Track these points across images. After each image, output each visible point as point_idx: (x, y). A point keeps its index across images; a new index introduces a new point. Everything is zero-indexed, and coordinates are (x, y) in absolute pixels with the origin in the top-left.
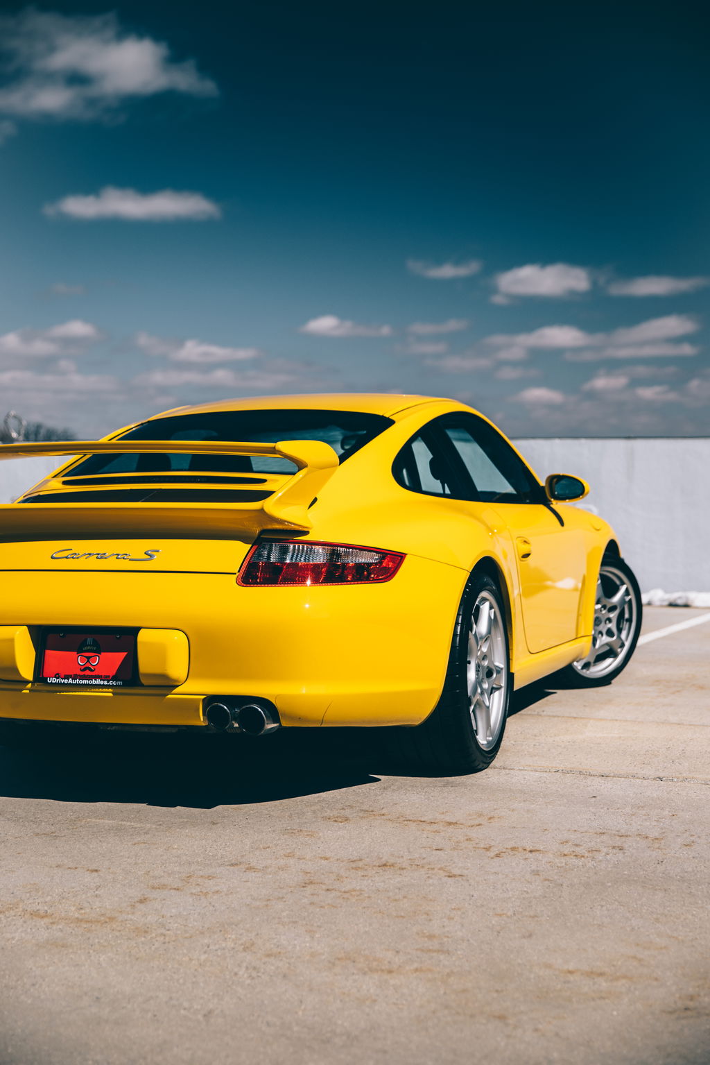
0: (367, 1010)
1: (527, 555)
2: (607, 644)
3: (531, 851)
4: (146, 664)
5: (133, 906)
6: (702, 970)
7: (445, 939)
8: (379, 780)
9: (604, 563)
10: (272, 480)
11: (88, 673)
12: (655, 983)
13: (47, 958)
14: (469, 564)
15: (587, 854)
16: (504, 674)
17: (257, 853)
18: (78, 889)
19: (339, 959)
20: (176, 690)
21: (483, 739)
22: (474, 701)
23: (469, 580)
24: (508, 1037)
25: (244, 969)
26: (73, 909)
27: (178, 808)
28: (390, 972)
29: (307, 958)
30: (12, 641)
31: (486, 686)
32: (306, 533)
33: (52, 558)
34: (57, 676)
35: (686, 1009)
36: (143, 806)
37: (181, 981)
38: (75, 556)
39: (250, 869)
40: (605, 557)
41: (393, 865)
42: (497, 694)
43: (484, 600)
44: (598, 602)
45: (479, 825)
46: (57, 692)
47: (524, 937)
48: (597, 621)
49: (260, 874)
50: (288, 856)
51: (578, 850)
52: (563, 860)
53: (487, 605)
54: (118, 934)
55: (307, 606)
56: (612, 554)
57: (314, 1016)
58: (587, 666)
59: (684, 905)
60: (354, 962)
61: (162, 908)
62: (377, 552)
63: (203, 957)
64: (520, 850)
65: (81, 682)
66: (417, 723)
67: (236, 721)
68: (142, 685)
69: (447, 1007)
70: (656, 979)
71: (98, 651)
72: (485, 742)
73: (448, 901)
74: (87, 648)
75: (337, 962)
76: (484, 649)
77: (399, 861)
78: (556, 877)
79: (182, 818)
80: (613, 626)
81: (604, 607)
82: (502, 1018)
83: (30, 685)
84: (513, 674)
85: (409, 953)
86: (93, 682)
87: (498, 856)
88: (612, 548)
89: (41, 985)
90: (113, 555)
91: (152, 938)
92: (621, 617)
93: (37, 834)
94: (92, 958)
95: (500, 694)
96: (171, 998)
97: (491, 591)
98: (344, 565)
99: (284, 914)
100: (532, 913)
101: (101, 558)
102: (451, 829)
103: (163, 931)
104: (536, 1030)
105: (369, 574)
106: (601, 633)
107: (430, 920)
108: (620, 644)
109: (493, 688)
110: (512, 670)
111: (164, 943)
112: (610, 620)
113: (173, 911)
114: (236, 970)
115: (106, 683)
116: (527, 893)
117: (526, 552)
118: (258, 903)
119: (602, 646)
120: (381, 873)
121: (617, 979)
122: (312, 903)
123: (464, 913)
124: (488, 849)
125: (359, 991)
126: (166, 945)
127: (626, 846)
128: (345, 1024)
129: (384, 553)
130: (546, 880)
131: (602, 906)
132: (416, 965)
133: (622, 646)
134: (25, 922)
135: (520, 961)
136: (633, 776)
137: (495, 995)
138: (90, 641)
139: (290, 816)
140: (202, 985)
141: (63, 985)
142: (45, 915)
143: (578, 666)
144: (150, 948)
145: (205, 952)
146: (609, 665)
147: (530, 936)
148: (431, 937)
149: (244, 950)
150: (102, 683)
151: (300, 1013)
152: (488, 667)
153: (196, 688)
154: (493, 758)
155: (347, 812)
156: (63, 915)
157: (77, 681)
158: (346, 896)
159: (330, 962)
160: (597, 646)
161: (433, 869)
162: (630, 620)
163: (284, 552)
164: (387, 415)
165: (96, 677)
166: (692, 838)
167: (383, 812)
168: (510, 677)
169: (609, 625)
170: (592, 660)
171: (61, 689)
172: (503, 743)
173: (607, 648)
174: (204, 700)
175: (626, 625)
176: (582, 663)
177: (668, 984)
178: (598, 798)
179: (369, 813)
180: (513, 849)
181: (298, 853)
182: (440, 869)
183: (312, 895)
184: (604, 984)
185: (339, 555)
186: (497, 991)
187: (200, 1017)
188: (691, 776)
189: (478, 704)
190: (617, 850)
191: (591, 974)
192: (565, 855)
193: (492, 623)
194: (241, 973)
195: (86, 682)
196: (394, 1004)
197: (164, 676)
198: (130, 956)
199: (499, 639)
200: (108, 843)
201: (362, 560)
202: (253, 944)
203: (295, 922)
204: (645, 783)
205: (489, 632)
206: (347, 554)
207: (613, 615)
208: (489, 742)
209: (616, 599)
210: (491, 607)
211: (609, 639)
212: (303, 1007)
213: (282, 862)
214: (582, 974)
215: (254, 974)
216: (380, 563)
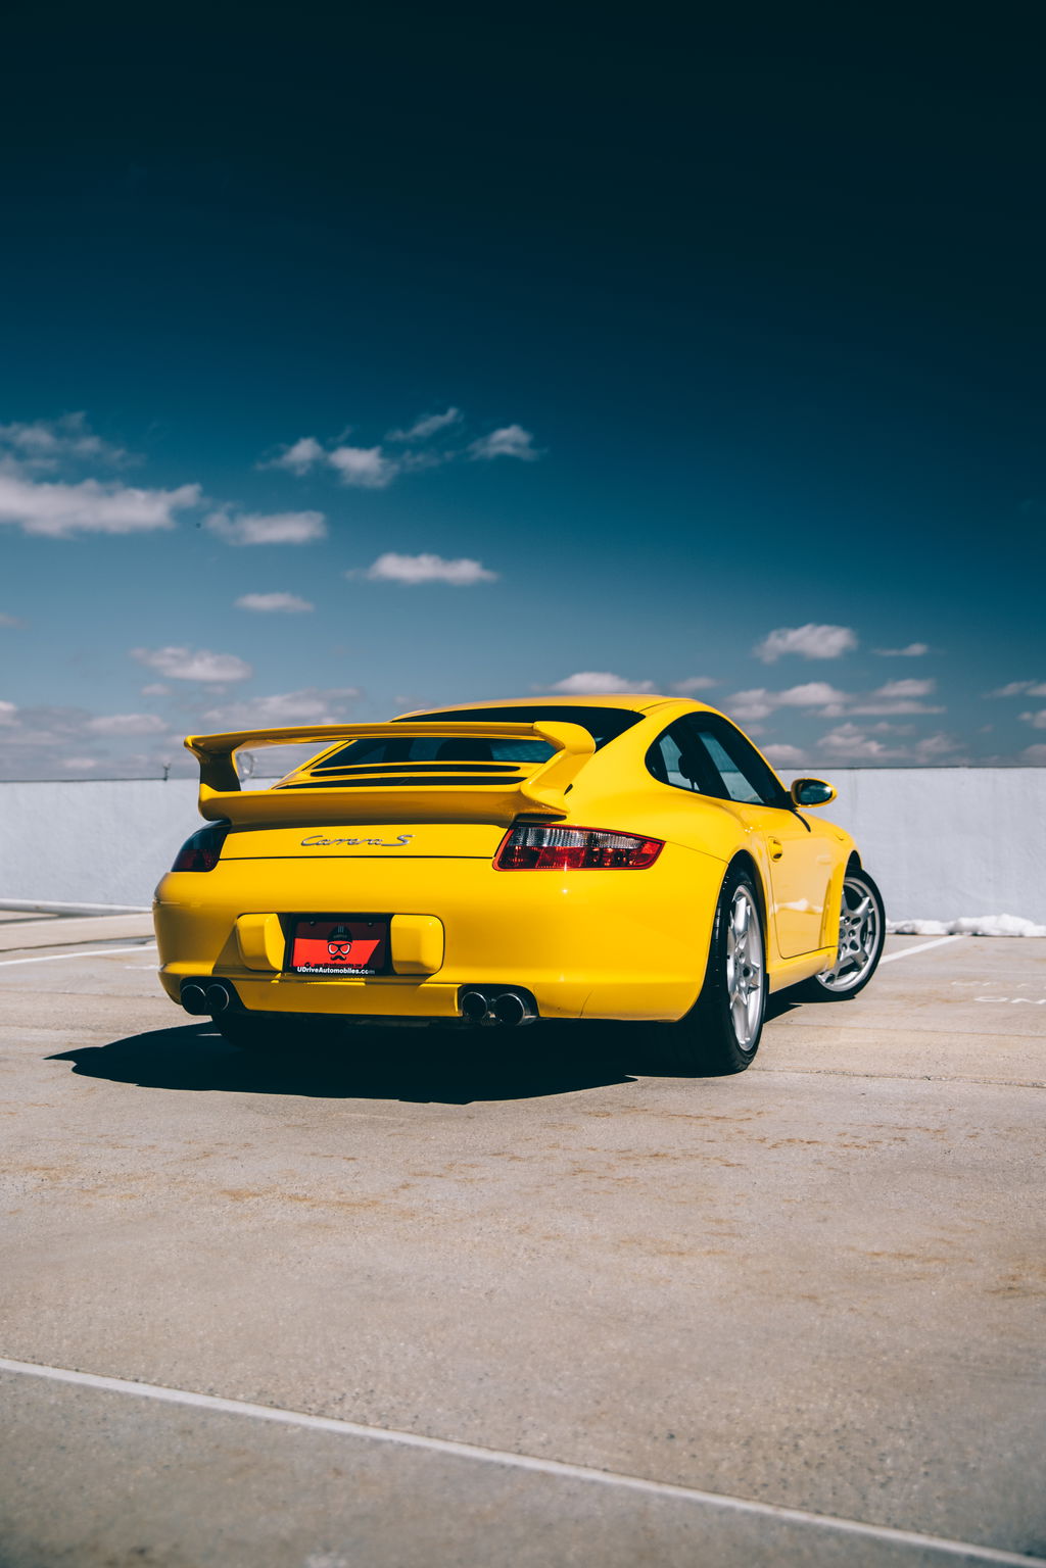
0: (663, 1290)
1: (778, 856)
2: (851, 957)
3: (809, 1143)
4: (400, 952)
5: (396, 1191)
6: (1018, 1252)
7: (735, 1223)
8: (636, 1080)
9: (848, 875)
10: (525, 768)
11: (338, 961)
12: (970, 1264)
13: (311, 1238)
14: (728, 856)
15: (868, 1145)
16: (760, 973)
17: (520, 1144)
18: (336, 1175)
19: (624, 1242)
20: (430, 979)
21: (743, 1039)
22: (733, 998)
23: (728, 873)
24: (823, 1316)
25: (522, 1251)
26: (333, 1193)
27: (431, 1103)
28: (681, 1254)
29: (589, 1240)
30: (261, 929)
31: (743, 984)
32: (563, 818)
33: (303, 844)
34: (307, 965)
35: (1010, 1288)
36: (396, 1102)
37: (456, 1261)
38: (325, 842)
39: (513, 1158)
40: (848, 868)
41: (664, 1155)
42: (753, 993)
43: (741, 895)
44: (842, 915)
45: (749, 1119)
46: (306, 982)
47: (819, 1221)
48: (842, 933)
49: (525, 1163)
50: (553, 1146)
51: (857, 1141)
52: (844, 1150)
53: (743, 901)
54: (383, 1216)
55: (565, 891)
56: (854, 865)
57: (606, 1295)
58: (831, 979)
59: (982, 1191)
60: (640, 1244)
61: (427, 1193)
62: (636, 839)
63: (477, 1239)
64: (797, 1141)
65: (332, 971)
66: (676, 1018)
67: (493, 1012)
68: (395, 974)
69: (749, 1287)
70: (971, 1261)
71: (349, 939)
72: (743, 1042)
73: (730, 1188)
74: (338, 936)
75: (622, 1245)
76: (742, 947)
77: (670, 1151)
78: (840, 1166)
79: (436, 1112)
80: (856, 938)
81: (848, 919)
82: (812, 1298)
83: (279, 975)
84: (768, 975)
85: (698, 1237)
86: (345, 971)
87: (774, 1146)
88: (854, 859)
89: (308, 1263)
90: (365, 840)
91: (419, 1221)
92: (864, 929)
93: (288, 1126)
94: (359, 1238)
95: (757, 994)
96: (448, 1278)
97: (747, 886)
98: (603, 851)
99: (558, 1199)
100: (823, 1199)
101: (353, 844)
102: (719, 1123)
103: (431, 1214)
104: (852, 1309)
105: (628, 861)
106: (845, 945)
107: (715, 1206)
108: (863, 958)
109: (750, 988)
110: (768, 972)
111: (433, 1225)
112: (853, 932)
113: (439, 1195)
114: (514, 1251)
115: (357, 971)
116: (813, 1180)
117: (778, 852)
118: (527, 1189)
119: (846, 959)
120: (654, 1162)
121: (929, 1260)
122: (585, 1190)
123: (749, 1199)
124: (763, 1140)
125: (650, 1271)
126: (435, 1228)
127: (907, 1137)
128: (642, 1303)
129: (643, 840)
130: (830, 1168)
131: (896, 1193)
132: (707, 1248)
133: (866, 959)
134: (284, 1204)
135: (819, 1244)
136: (900, 1076)
137: (799, 1276)
138: (341, 929)
139: (549, 1111)
140: (479, 1265)
141: (331, 1263)
142: (305, 1199)
143: (822, 979)
144: (419, 1230)
145: (478, 1234)
146: (852, 978)
147: (825, 1220)
148: (719, 1221)
149: (520, 1232)
150: (353, 971)
151: (590, 1293)
152: (745, 964)
153: (451, 976)
154: (751, 1058)
155: (608, 1108)
156: (323, 1198)
157: (328, 970)
158: (620, 1183)
159: (613, 1244)
160: (841, 959)
161: (708, 1159)
162: (873, 933)
163: (540, 837)
164: (637, 710)
165: (347, 966)
166: (976, 1130)
167: (646, 1107)
168: (766, 978)
169: (853, 938)
170: (836, 974)
171: (310, 978)
172: (760, 1046)
173: (851, 961)
174: (459, 989)
175: (869, 938)
176: (827, 975)
177: (985, 1265)
178: (868, 1095)
179: (631, 1109)
180: (789, 1141)
181: (562, 1145)
182: (716, 1158)
183: (585, 1182)
184: (915, 1265)
185: (597, 841)
186: (800, 1272)
187: (482, 1296)
188: (959, 1074)
189: (738, 1002)
190: (900, 1142)
191: (899, 1256)
192: (845, 1146)
193: (748, 919)
194: (520, 1254)
195: (337, 971)
196: (691, 1284)
197: (418, 964)
198: (398, 1237)
199: (755, 938)
200: (363, 1134)
201: (621, 846)
202: (528, 1228)
203: (571, 1207)
204: (913, 1082)
205: (746, 929)
206: (606, 839)
207: (857, 927)
208: (747, 1043)
209: (860, 910)
210: (748, 904)
211: (853, 952)
212: (592, 1287)
213: (547, 1152)
214: (889, 1256)
215: (534, 1255)
216: (640, 847)
